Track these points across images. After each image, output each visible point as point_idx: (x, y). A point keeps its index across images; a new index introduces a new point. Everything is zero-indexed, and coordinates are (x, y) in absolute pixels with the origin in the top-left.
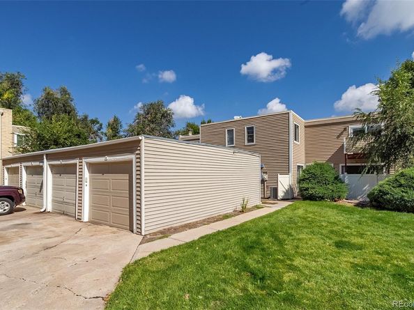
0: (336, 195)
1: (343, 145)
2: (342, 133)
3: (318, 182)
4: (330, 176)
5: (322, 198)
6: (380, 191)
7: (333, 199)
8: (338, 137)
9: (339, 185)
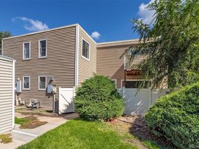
0: (110, 114)
1: (123, 65)
2: (123, 54)
3: (93, 98)
4: (107, 91)
5: (95, 118)
6: (165, 115)
7: (107, 119)
8: (121, 58)
9: (116, 100)
